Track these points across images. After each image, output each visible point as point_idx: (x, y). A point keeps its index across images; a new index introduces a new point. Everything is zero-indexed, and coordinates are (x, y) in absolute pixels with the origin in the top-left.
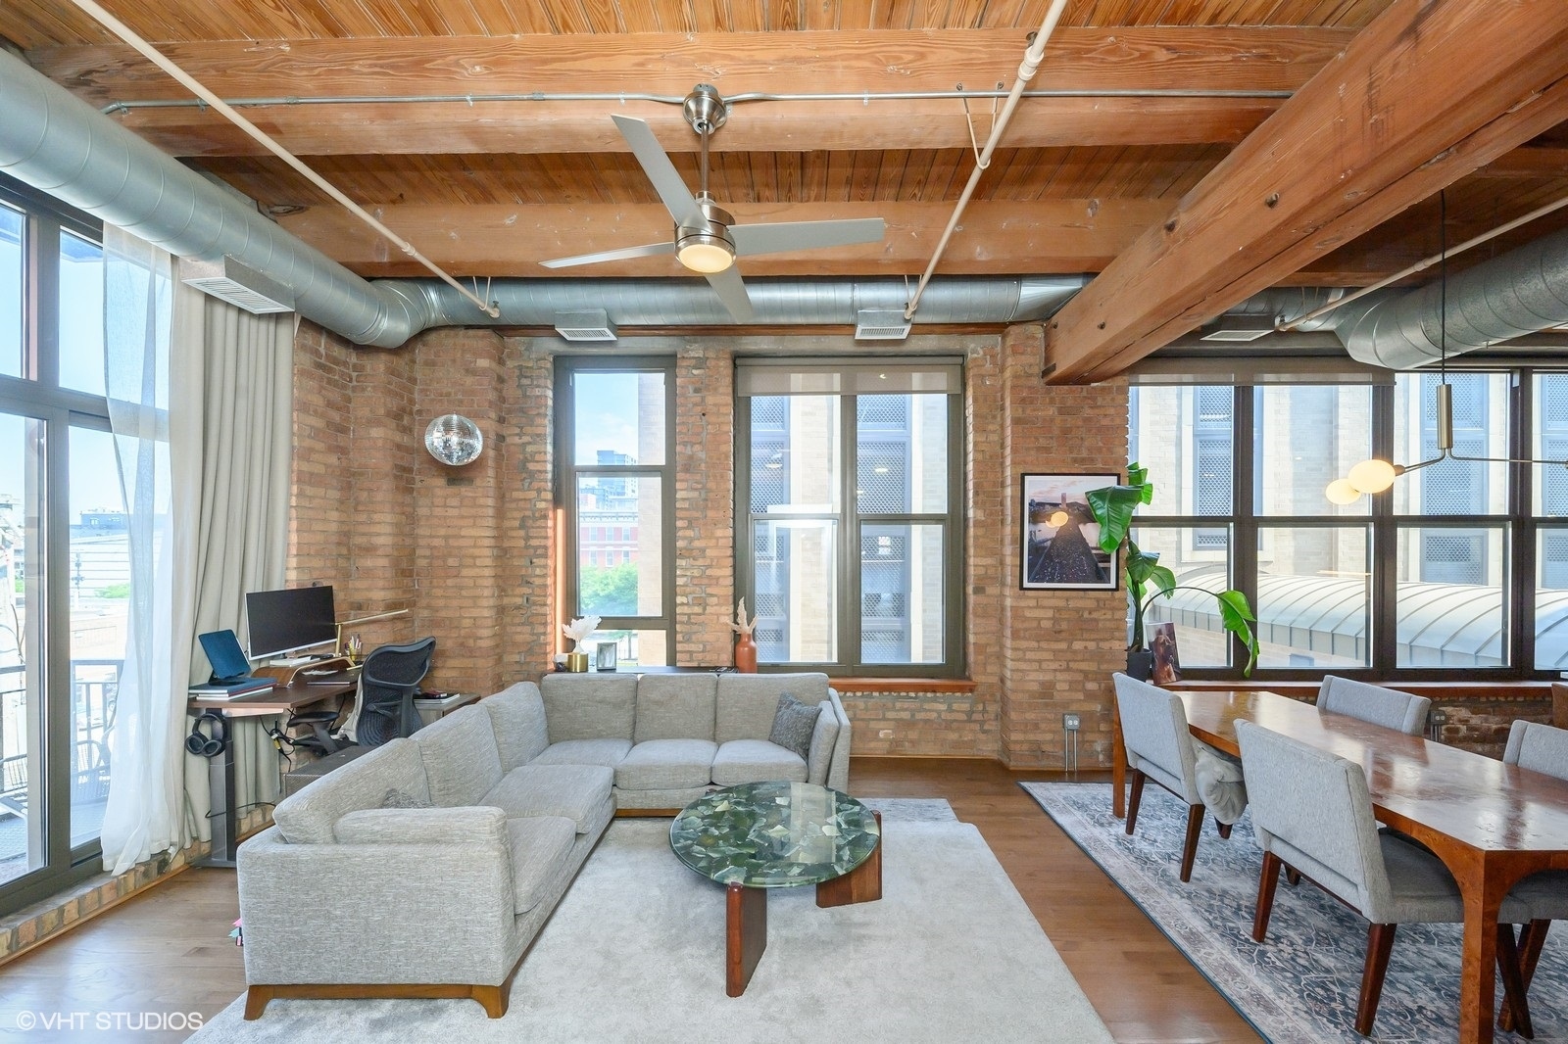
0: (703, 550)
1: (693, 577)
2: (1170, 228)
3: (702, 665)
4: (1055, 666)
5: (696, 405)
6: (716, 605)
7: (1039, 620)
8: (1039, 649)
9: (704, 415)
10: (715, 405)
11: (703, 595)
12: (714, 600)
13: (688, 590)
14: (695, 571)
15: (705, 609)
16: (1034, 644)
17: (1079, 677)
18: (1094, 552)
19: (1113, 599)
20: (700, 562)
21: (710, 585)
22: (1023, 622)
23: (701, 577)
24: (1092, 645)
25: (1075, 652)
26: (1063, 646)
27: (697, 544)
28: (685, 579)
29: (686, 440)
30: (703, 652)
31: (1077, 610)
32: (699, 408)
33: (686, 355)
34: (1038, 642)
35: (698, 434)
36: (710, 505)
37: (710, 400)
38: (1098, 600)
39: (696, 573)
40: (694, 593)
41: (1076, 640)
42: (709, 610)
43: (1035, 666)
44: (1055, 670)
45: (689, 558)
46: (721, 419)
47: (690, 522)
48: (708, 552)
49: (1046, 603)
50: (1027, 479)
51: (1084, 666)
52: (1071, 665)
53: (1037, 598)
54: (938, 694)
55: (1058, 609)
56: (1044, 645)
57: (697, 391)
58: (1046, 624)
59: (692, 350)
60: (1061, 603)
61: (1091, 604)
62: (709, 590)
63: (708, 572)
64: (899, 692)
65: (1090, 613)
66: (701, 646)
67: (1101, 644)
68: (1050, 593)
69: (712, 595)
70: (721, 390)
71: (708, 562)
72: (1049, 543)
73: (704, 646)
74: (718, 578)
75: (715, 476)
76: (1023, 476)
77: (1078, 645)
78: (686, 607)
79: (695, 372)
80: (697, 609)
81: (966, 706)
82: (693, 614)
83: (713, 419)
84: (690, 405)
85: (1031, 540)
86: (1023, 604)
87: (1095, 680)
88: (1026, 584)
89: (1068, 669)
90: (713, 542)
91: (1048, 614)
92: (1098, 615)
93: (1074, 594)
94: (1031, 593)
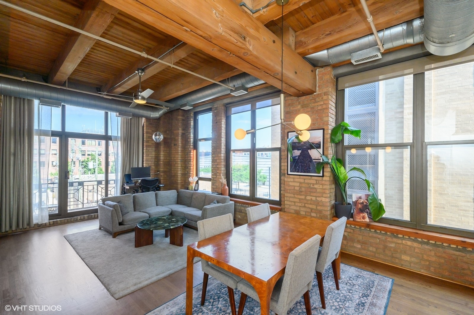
1: (214, 168)
4: (300, 205)
7: (295, 186)
8: (294, 197)
9: (216, 123)
10: (219, 120)
15: (216, 177)
16: (292, 195)
17: (309, 210)
18: (314, 161)
19: (322, 180)
22: (289, 187)
23: (216, 168)
24: (314, 198)
25: (308, 200)
26: (303, 197)
29: (213, 130)
30: (216, 188)
31: (308, 184)
32: (216, 121)
33: (214, 107)
34: (294, 195)
35: (216, 128)
36: (218, 148)
37: (218, 118)
38: (316, 180)
39: (215, 166)
40: (214, 172)
41: (308, 195)
42: (217, 177)
43: (293, 204)
44: (300, 206)
45: (214, 162)
46: (220, 123)
47: (214, 152)
48: (217, 161)
49: (296, 180)
50: (289, 133)
51: (310, 206)
52: (306, 205)
53: (294, 178)
55: (301, 183)
56: (296, 196)
57: (215, 116)
58: (297, 188)
60: (302, 181)
61: (314, 182)
62: (217, 171)
63: (217, 166)
65: (313, 185)
67: (318, 199)
68: (298, 177)
70: (220, 115)
72: (297, 157)
74: (219, 168)
75: (219, 140)
77: (309, 198)
78: (213, 176)
79: (215, 111)
82: (214, 178)
83: (218, 124)
84: (214, 121)
86: (288, 180)
87: (315, 213)
88: (289, 173)
89: (305, 207)
91: (298, 184)
92: (316, 186)
93: (307, 177)
94: (291, 176)
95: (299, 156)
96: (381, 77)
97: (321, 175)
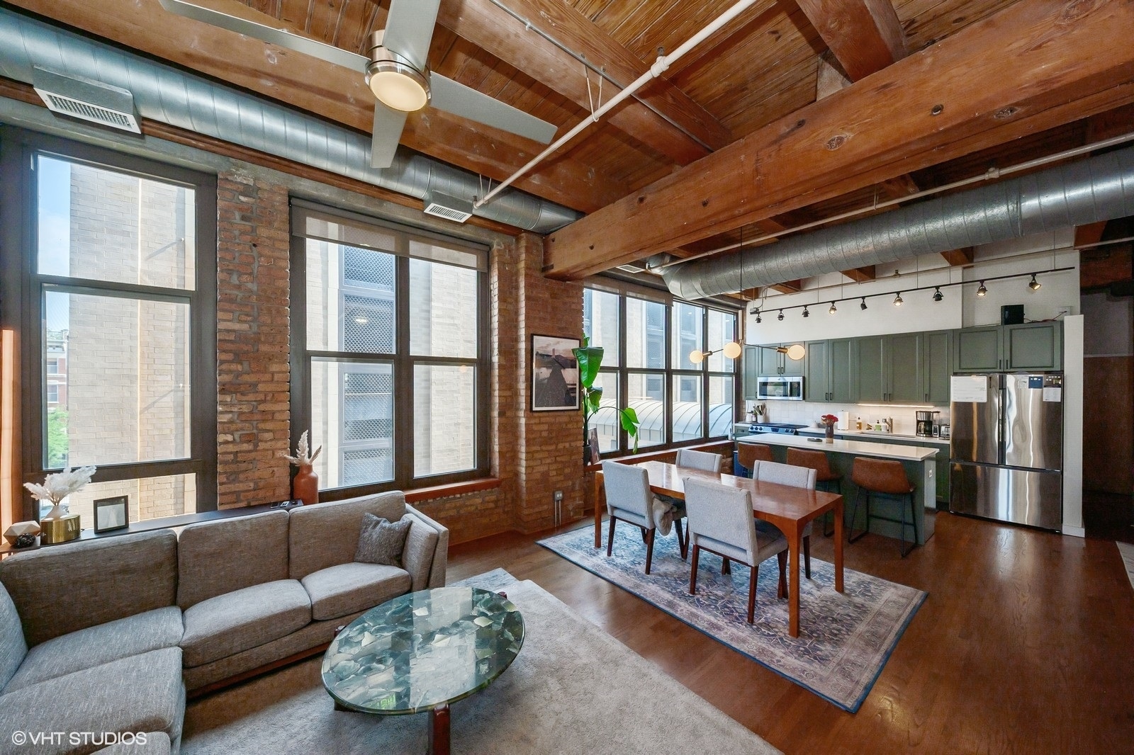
0: (254, 385)
1: (241, 413)
2: (641, 200)
3: (252, 504)
4: (548, 461)
5: (243, 233)
6: (271, 440)
7: (541, 431)
8: (541, 451)
9: (255, 245)
10: (269, 238)
11: (255, 431)
12: (268, 436)
13: (233, 427)
14: (244, 407)
15: (256, 446)
16: (538, 448)
17: (560, 466)
18: (569, 386)
19: (577, 415)
20: (251, 397)
21: (264, 421)
22: (532, 434)
23: (251, 412)
24: (566, 445)
25: (559, 450)
26: (553, 447)
27: (247, 378)
28: (230, 415)
29: (231, 267)
30: (254, 490)
31: (560, 424)
32: (249, 238)
33: (230, 178)
34: (540, 446)
35: (249, 264)
36: (263, 339)
37: (263, 232)
38: (570, 417)
39: (245, 409)
40: (242, 429)
41: (560, 443)
42: (262, 446)
43: (538, 462)
44: (549, 464)
45: (236, 393)
46: (277, 254)
47: (236, 354)
48: (261, 387)
49: (543, 420)
50: (535, 338)
51: (563, 459)
52: (558, 458)
53: (539, 417)
54: (476, 492)
55: (551, 424)
56: (544, 448)
57: (243, 218)
58: (545, 434)
59: (240, 175)
60: (552, 420)
61: (565, 419)
62: (262, 426)
63: (261, 407)
64: (448, 496)
65: (566, 425)
66: (252, 485)
67: (573, 444)
69: (268, 431)
70: (276, 225)
71: (261, 397)
72: (546, 381)
73: (256, 483)
74: (273, 413)
75: (269, 310)
76: (532, 335)
77: (561, 446)
78: (231, 446)
79: (242, 198)
80: (246, 447)
81: (493, 498)
82: (241, 452)
83: (267, 252)
84: (237, 233)
85: (536, 379)
86: (532, 422)
87: (569, 467)
88: (535, 409)
89: (556, 462)
90: (268, 377)
91: (546, 427)
92: (570, 426)
93: (559, 413)
94: (536, 414)
95: (548, 379)
96: (594, 286)
97: (577, 407)
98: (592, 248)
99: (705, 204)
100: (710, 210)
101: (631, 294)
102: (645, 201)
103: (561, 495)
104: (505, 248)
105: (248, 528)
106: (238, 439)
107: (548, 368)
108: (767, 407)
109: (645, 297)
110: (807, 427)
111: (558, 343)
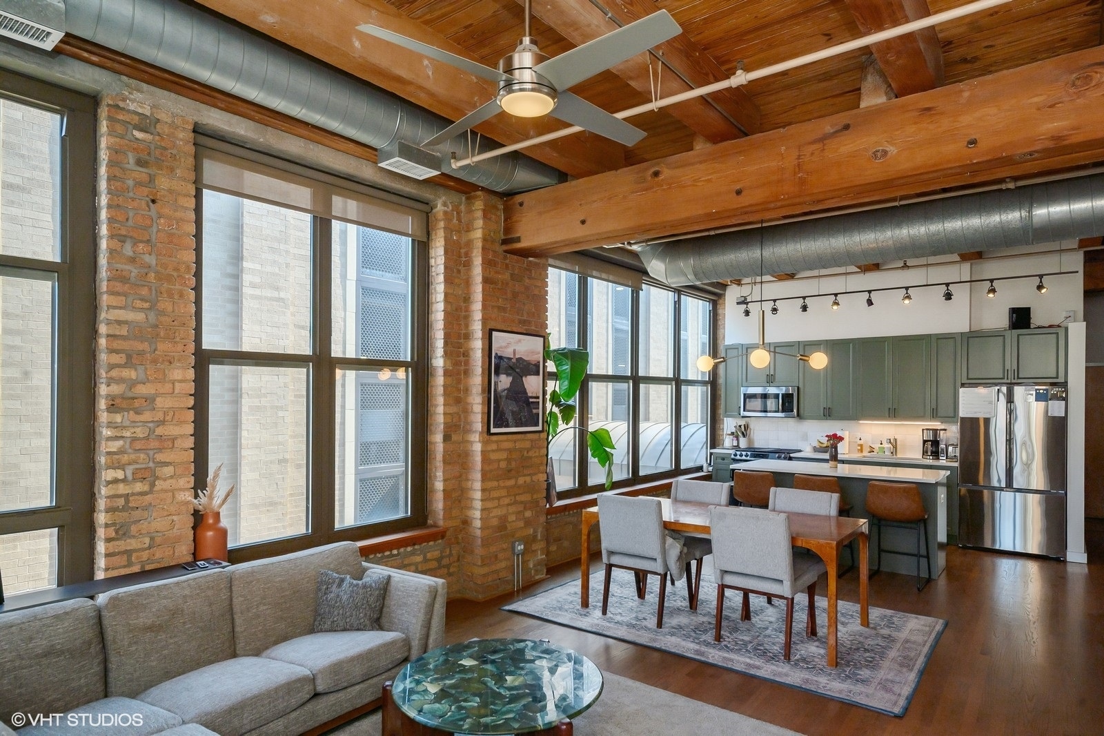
0: (150, 400)
1: (134, 439)
2: (656, 174)
3: (148, 568)
4: (508, 501)
5: (139, 184)
6: (172, 477)
7: (499, 461)
8: (498, 488)
9: (153, 201)
10: (170, 191)
11: (151, 464)
12: (168, 471)
13: (125, 458)
14: (138, 430)
15: (153, 485)
17: (521, 508)
18: (531, 400)
19: (538, 439)
20: (147, 416)
21: (160, 450)
22: (489, 464)
23: (147, 438)
24: (528, 480)
25: (519, 487)
26: (512, 482)
27: (142, 390)
28: (121, 443)
29: (123, 232)
30: (149, 548)
31: (521, 451)
32: (146, 191)
33: (121, 104)
34: (498, 481)
35: (146, 228)
36: (162, 334)
37: (163, 183)
38: (532, 441)
39: (140, 432)
40: (136, 462)
41: (520, 476)
42: (159, 485)
43: (496, 503)
44: (508, 505)
45: (128, 410)
46: (179, 214)
47: (129, 357)
48: (159, 402)
49: (502, 446)
50: (494, 334)
51: (523, 498)
52: (517, 498)
53: (497, 442)
54: (416, 547)
55: (510, 451)
56: (502, 484)
57: (140, 163)
58: (503, 465)
59: (133, 101)
60: (512, 445)
61: (527, 445)
62: (160, 457)
63: (159, 431)
64: (391, 551)
65: (528, 452)
66: (147, 540)
67: (533, 478)
68: (506, 437)
69: (166, 464)
70: (178, 172)
71: (160, 416)
72: (506, 393)
73: (152, 539)
74: (173, 440)
75: (170, 295)
76: (491, 331)
77: (521, 481)
78: (121, 486)
79: (137, 133)
80: (139, 487)
81: (437, 554)
82: (133, 494)
83: (166, 211)
84: (130, 183)
85: (495, 390)
86: (489, 448)
87: (528, 509)
88: (493, 430)
89: (516, 502)
90: (168, 387)
91: (504, 455)
92: (531, 454)
93: (519, 436)
94: (494, 438)
95: (508, 390)
97: (539, 428)
98: (583, 222)
99: (739, 192)
100: (745, 200)
101: (595, 273)
102: (661, 177)
103: (522, 547)
104: (453, 210)
105: (187, 592)
106: (130, 477)
107: (508, 375)
108: (752, 426)
109: (611, 278)
110: (800, 451)
111: (520, 341)
